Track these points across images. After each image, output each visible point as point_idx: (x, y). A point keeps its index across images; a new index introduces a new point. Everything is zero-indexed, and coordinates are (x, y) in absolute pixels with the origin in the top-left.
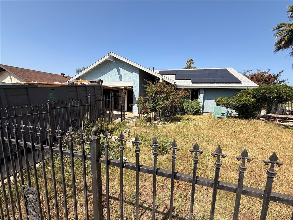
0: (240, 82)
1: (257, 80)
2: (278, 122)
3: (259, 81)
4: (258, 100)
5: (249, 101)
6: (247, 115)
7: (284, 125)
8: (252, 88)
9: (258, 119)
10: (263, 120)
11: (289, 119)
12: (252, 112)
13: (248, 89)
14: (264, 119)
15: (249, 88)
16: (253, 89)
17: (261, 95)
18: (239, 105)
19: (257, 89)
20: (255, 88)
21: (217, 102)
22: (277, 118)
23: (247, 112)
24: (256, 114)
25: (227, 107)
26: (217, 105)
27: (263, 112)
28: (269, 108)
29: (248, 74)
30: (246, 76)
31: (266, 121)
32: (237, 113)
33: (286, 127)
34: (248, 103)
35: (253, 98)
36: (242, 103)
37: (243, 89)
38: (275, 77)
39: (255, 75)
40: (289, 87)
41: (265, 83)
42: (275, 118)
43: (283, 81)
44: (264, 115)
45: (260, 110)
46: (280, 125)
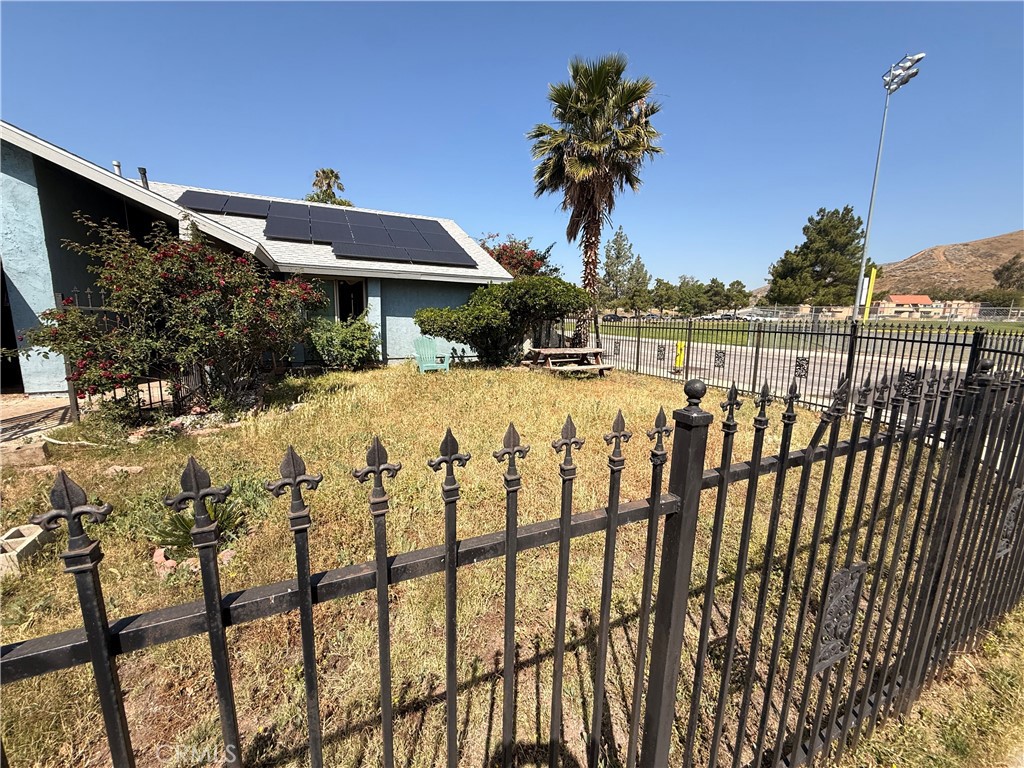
0: (473, 266)
1: (509, 263)
2: (553, 367)
3: (515, 267)
4: (513, 314)
5: (495, 317)
6: (497, 355)
7: (561, 373)
8: (499, 283)
9: (518, 364)
10: (527, 366)
11: (571, 356)
12: (506, 347)
13: (492, 285)
14: (528, 362)
15: (494, 282)
16: (502, 285)
17: (518, 301)
18: (476, 330)
19: (509, 287)
20: (506, 282)
21: (421, 323)
22: (550, 355)
23: (497, 348)
24: (514, 350)
25: (449, 339)
26: (424, 332)
27: (527, 346)
28: (537, 335)
29: (490, 245)
30: (486, 249)
31: (532, 366)
32: (476, 354)
33: (564, 375)
34: (496, 323)
35: (503, 310)
36: (483, 323)
37: (481, 285)
38: (543, 259)
39: (505, 248)
40: (564, 283)
41: (526, 273)
42: (546, 357)
43: (556, 270)
44: (530, 353)
45: (522, 342)
46: (553, 372)
